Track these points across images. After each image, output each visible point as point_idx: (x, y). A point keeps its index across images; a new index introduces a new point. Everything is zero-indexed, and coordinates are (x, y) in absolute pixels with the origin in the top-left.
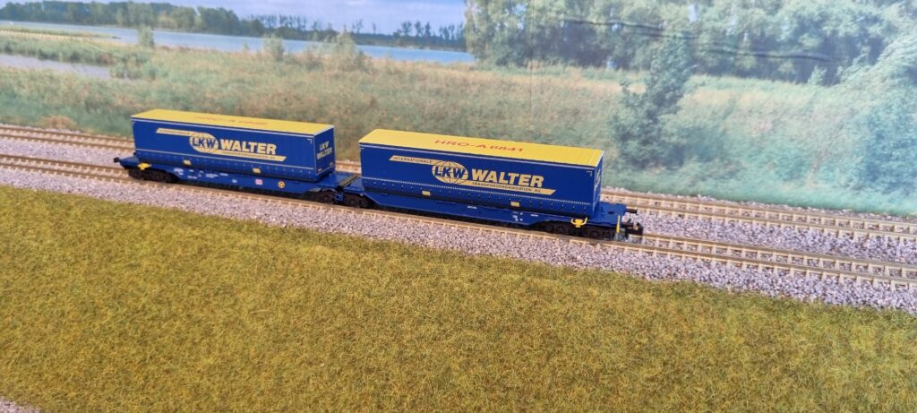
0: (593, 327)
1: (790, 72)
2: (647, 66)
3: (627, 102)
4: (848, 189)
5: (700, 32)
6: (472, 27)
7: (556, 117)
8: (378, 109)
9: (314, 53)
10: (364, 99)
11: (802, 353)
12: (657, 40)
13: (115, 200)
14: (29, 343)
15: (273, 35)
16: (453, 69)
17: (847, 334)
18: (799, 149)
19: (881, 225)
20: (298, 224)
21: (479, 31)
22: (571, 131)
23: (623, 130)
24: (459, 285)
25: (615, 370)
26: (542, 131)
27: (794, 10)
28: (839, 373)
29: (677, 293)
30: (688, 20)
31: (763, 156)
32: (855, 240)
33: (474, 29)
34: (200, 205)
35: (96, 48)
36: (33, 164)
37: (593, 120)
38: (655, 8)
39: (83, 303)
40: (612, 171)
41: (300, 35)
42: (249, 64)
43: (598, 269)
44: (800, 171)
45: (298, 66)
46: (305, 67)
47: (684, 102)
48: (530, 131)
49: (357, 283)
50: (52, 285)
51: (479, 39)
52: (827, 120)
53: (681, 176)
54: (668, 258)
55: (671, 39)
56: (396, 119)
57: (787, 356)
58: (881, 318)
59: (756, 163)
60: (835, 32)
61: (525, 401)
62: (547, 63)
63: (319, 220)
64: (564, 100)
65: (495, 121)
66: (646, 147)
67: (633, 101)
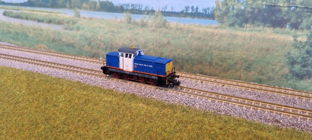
2: (309, 28)
3: (296, 45)
6: (218, 8)
7: (257, 52)
8: (171, 45)
9: (144, 20)
10: (165, 41)
13: (53, 76)
15: (128, 12)
16: (207, 28)
20: (132, 92)
21: (222, 10)
22: (264, 59)
23: (292, 59)
26: (249, 58)
33: (219, 10)
34: (89, 80)
35: (58, 18)
37: (277, 54)
39: (32, 121)
40: (284, 79)
41: (140, 12)
45: (137, 25)
46: (140, 26)
48: (243, 58)
49: (159, 124)
51: (221, 14)
56: (179, 50)
62: (255, 26)
63: (142, 91)
64: (262, 44)
65: (226, 53)
66: (304, 68)
67: (299, 45)
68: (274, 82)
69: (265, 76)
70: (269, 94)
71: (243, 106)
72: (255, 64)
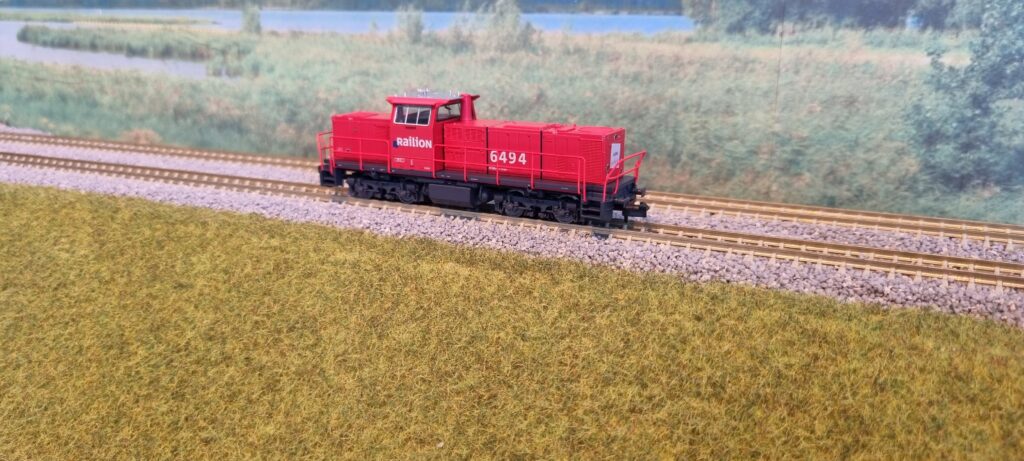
2: (975, 22)
3: (939, 81)
7: (819, 109)
8: (547, 106)
9: (463, 29)
10: (528, 92)
13: (177, 204)
14: (30, 389)
15: (411, 6)
16: (660, 42)
20: (422, 236)
22: (841, 132)
23: (928, 126)
26: (794, 133)
34: (288, 210)
35: (192, 38)
37: (880, 112)
39: (109, 335)
40: (907, 194)
41: (449, 4)
42: (376, 49)
43: (927, 309)
45: (440, 48)
46: (449, 50)
48: (775, 134)
62: (808, 25)
63: (454, 231)
64: (833, 82)
65: (720, 119)
66: (968, 154)
67: (949, 80)
68: (875, 206)
69: (845, 187)
70: (854, 229)
71: (769, 258)
72: (811, 150)
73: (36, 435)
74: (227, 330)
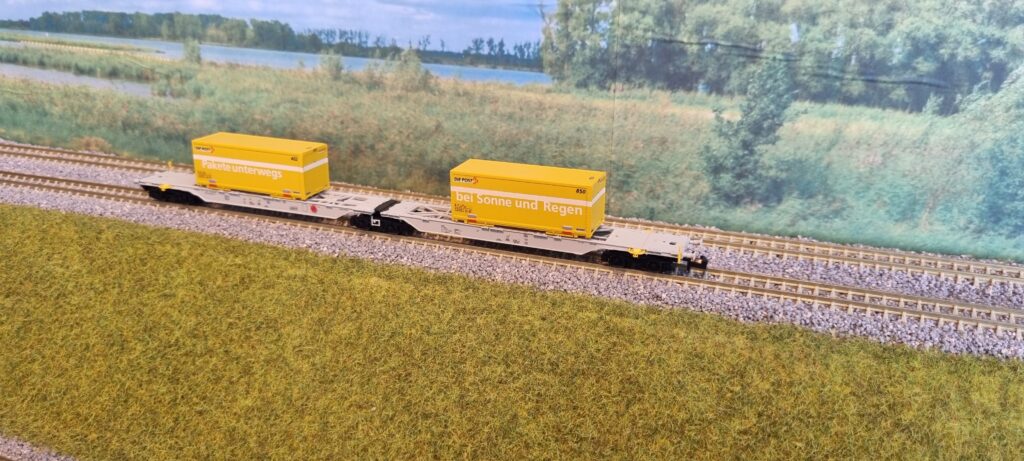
0: (679, 372)
1: (903, 100)
2: (744, 91)
3: (721, 130)
4: (967, 232)
5: (802, 54)
6: (550, 45)
7: (641, 145)
8: (444, 134)
9: (375, 72)
10: (429, 123)
11: (916, 405)
12: (754, 62)
13: (150, 224)
14: (48, 379)
15: (332, 51)
16: (528, 91)
17: (967, 385)
18: (913, 185)
19: (1005, 272)
20: (352, 254)
21: (558, 49)
22: (658, 162)
23: (715, 161)
24: (529, 323)
25: (703, 421)
26: (625, 162)
27: (908, 31)
28: (957, 428)
29: (774, 337)
30: (789, 40)
31: (872, 193)
32: (976, 285)
33: (553, 48)
34: (244, 231)
35: (137, 63)
36: (63, 185)
37: (683, 150)
38: (752, 28)
39: (110, 335)
40: (702, 207)
41: (361, 51)
42: (304, 83)
43: (685, 309)
44: (914, 210)
45: (357, 85)
46: (364, 87)
47: (784, 131)
48: (611, 162)
49: (416, 318)
50: (77, 315)
51: (558, 59)
52: (944, 153)
53: (779, 214)
54: (765, 298)
55: (770, 61)
56: (463, 146)
57: (899, 409)
58: (1006, 369)
59: (865, 200)
60: (953, 56)
61: (600, 453)
62: (632, 86)
63: (375, 250)
64: (651, 127)
65: (572, 150)
66: (741, 181)
67: (727, 130)
68: (681, 215)
69: (661, 201)
72: (637, 175)
73: (58, 414)
74: (207, 329)
